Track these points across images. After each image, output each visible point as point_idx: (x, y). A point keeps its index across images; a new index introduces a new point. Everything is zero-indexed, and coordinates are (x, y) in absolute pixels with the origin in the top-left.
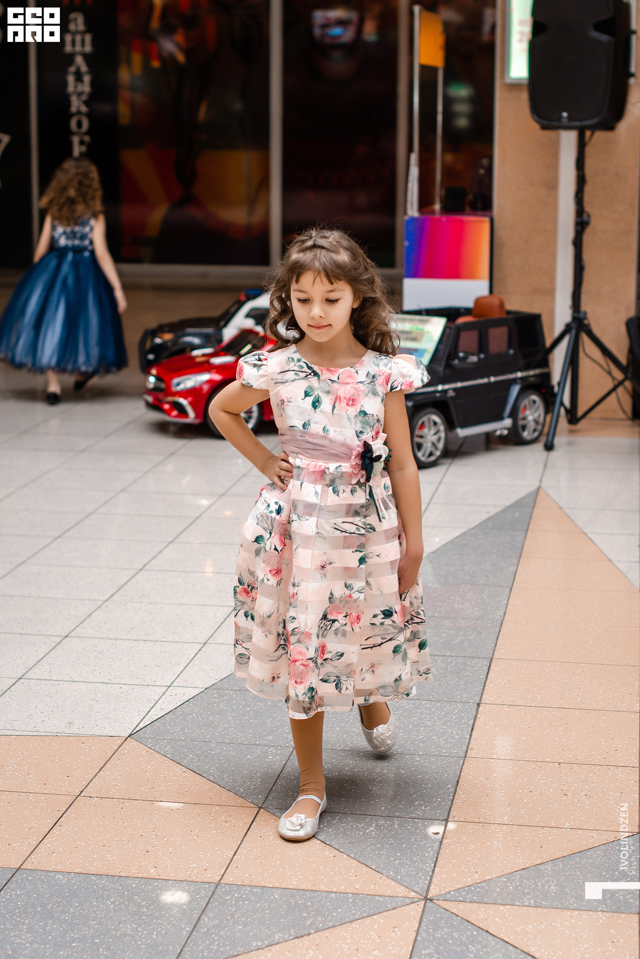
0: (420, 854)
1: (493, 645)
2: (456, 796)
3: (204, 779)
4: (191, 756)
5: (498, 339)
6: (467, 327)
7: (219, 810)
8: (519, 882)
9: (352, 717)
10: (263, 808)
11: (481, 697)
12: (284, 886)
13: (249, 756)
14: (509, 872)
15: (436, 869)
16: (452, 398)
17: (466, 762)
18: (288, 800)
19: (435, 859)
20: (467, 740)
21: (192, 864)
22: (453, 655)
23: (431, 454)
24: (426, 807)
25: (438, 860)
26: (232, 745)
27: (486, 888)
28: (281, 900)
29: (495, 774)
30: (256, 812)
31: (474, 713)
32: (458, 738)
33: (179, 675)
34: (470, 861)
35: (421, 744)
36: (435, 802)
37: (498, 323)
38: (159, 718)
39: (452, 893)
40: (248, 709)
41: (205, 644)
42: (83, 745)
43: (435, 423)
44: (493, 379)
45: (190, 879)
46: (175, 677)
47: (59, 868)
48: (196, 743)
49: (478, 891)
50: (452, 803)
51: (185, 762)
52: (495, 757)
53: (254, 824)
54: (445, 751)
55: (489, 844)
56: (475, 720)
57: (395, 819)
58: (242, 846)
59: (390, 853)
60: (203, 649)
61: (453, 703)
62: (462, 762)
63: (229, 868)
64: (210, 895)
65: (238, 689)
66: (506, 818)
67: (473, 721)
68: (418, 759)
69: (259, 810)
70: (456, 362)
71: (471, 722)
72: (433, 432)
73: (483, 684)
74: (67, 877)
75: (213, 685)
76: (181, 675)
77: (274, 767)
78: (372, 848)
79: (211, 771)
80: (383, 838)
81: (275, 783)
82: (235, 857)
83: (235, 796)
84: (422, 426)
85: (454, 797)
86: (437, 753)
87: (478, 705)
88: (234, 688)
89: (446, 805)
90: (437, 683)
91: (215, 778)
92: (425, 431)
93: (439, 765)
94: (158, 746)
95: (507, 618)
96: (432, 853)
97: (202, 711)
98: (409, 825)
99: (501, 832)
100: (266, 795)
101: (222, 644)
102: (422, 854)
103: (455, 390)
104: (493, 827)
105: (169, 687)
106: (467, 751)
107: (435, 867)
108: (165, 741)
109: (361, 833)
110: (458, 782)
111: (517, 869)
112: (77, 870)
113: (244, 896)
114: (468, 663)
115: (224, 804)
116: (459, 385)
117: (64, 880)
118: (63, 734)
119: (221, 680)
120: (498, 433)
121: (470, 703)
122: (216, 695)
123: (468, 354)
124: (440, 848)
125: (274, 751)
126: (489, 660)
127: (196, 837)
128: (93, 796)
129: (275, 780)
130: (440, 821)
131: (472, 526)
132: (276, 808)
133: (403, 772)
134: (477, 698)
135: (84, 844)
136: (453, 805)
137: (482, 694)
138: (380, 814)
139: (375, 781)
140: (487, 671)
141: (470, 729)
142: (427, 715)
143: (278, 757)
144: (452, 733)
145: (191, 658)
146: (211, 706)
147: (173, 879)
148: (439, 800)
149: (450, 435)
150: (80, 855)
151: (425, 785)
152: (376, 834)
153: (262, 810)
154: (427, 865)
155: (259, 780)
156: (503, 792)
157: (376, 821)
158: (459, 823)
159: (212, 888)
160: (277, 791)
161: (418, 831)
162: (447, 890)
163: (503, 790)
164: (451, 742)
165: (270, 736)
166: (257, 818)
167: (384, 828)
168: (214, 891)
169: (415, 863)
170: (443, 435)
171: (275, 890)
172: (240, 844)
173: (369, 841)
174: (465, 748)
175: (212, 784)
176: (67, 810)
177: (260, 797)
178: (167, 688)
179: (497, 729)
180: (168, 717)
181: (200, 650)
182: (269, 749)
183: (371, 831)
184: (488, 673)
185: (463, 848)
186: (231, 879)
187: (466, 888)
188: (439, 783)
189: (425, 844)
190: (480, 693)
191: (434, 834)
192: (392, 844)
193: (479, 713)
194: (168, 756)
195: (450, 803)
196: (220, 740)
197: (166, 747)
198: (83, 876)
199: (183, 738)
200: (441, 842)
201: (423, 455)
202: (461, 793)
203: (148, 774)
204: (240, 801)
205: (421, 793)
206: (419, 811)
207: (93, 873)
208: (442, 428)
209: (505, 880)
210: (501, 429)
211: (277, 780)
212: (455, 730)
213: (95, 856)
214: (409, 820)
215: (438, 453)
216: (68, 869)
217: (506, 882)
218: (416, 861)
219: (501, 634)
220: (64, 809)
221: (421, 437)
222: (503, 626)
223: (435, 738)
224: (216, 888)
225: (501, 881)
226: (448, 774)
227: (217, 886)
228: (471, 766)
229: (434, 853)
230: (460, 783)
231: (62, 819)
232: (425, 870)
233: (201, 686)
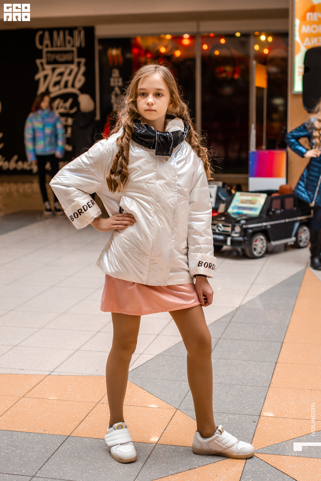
0: (247, 431)
1: (284, 336)
2: (264, 405)
3: (153, 396)
4: (148, 385)
5: (289, 203)
6: (276, 198)
7: (159, 410)
8: (291, 445)
9: (220, 368)
10: (178, 409)
11: (277, 360)
12: (185, 445)
13: (174, 386)
14: (286, 440)
15: (254, 438)
16: (269, 229)
17: (269, 388)
18: (190, 406)
19: (253, 434)
20: (270, 379)
21: (145, 435)
22: (266, 340)
23: (260, 253)
24: (251, 409)
25: (255, 434)
26: (167, 380)
27: (276, 447)
28: (184, 452)
29: (282, 395)
30: (175, 411)
31: (274, 367)
32: (266, 378)
33: (146, 349)
34: (269, 435)
35: (250, 381)
36: (255, 407)
37: (289, 196)
38: (136, 368)
39: (260, 449)
40: (175, 364)
41: (158, 335)
42: (102, 380)
43: (262, 240)
44: (287, 220)
45: (144, 442)
46: (144, 350)
47: (87, 436)
48: (151, 379)
49: (272, 449)
50: (262, 408)
51: (146, 388)
52: (282, 387)
53: (174, 416)
54: (260, 384)
55: (278, 427)
56: (274, 370)
57: (237, 415)
58: (168, 426)
59: (233, 431)
60: (157, 338)
61: (265, 362)
62: (267, 389)
63: (161, 437)
64: (152, 449)
65: (171, 355)
66: (286, 415)
67: (273, 370)
68: (248, 388)
69: (176, 410)
70: (271, 213)
71: (272, 371)
72: (261, 242)
73: (278, 354)
74: (90, 440)
75: (160, 353)
76: (147, 349)
77: (184, 390)
78: (225, 428)
79: (157, 392)
80: (231, 424)
81: (185, 398)
82: (164, 432)
83: (167, 404)
84: (256, 241)
85: (263, 405)
86: (257, 385)
87: (276, 363)
88: (169, 355)
89: (259, 409)
90: (258, 353)
91: (158, 395)
92: (258, 243)
93: (257, 390)
94: (134, 381)
95: (291, 324)
96: (252, 431)
97: (154, 365)
98: (243, 418)
99: (283, 422)
100: (180, 403)
101: (165, 335)
102: (248, 431)
103: (271, 225)
104: (280, 419)
105: (141, 354)
106: (270, 384)
107: (253, 437)
108: (138, 379)
109: (221, 421)
110: (265, 398)
111: (290, 439)
112: (94, 437)
113: (167, 450)
114: (273, 344)
115: (161, 407)
116: (272, 223)
117: (89, 441)
118: (94, 375)
119: (164, 351)
120: (289, 244)
121: (272, 362)
122: (161, 358)
123: (276, 209)
124: (256, 428)
125: (185, 383)
126: (282, 343)
127: (148, 422)
128: (104, 403)
129: (184, 397)
130: (257, 416)
131: (277, 283)
132: (184, 410)
133: (241, 393)
134: (276, 360)
135: (98, 425)
136: (263, 409)
137: (278, 358)
138: (230, 413)
139: (229, 397)
140: (280, 348)
141: (272, 374)
142: (253, 367)
143: (186, 386)
144: (264, 376)
145: (151, 341)
146: (159, 363)
147: (136, 441)
148: (257, 406)
149: (269, 244)
150: (97, 430)
151: (251, 399)
152: (228, 422)
153: (178, 410)
154: (250, 436)
155: (177, 397)
156: (285, 403)
157: (228, 416)
158: (265, 417)
159: (153, 446)
160: (185, 402)
161: (246, 421)
162: (258, 448)
163: (286, 402)
164: (263, 380)
165: (184, 376)
166: (175, 414)
167: (231, 419)
168: (154, 447)
169: (244, 435)
170: (265, 244)
171: (181, 447)
172: (167, 426)
173: (225, 425)
174: (269, 383)
175: (157, 398)
176: (92, 409)
177: (177, 404)
178: (140, 355)
179: (284, 374)
180: (140, 368)
181: (156, 338)
182: (183, 382)
183: (226, 421)
184: (281, 349)
185: (266, 429)
186: (162, 442)
187: (267, 447)
188: (257, 399)
189: (249, 427)
190: (277, 358)
191: (254, 422)
192: (235, 426)
193: (276, 367)
194: (138, 385)
195: (261, 408)
196: (161, 378)
197: (138, 381)
198: (97, 440)
199: (145, 377)
200: (257, 426)
201: (257, 253)
202: (266, 403)
203: (129, 393)
204: (168, 406)
205: (249, 403)
206: (248, 411)
207: (101, 438)
208: (265, 241)
209: (285, 444)
210: (291, 242)
211: (185, 396)
212: (265, 374)
213: (103, 430)
214: (243, 415)
215: (263, 252)
216: (90, 437)
217: (285, 445)
218: (245, 435)
219: (287, 331)
220: (91, 409)
221: (256, 245)
222: (289, 328)
223: (256, 378)
224: (155, 446)
225: (283, 444)
226: (261, 395)
227: (156, 445)
228: (272, 391)
229: (253, 431)
230: (266, 399)
231: (90, 413)
232: (249, 438)
233: (155, 354)
